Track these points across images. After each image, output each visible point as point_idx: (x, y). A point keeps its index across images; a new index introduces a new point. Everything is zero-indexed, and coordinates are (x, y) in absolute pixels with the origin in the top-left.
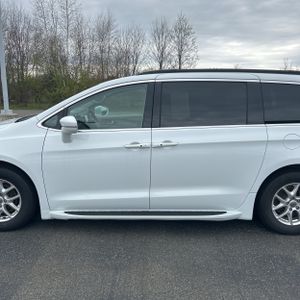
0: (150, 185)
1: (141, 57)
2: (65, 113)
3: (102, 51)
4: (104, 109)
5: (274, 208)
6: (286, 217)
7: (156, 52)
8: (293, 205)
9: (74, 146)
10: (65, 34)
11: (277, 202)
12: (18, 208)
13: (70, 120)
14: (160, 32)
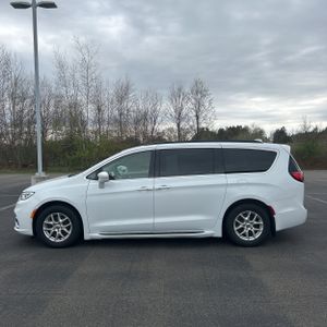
0: (154, 214)
1: (159, 119)
2: (100, 170)
3: (121, 115)
4: (124, 168)
5: (236, 229)
6: (244, 235)
7: (174, 114)
8: (248, 226)
9: (106, 190)
10: (84, 100)
11: (237, 225)
12: (70, 233)
13: (104, 174)
14: (177, 95)
